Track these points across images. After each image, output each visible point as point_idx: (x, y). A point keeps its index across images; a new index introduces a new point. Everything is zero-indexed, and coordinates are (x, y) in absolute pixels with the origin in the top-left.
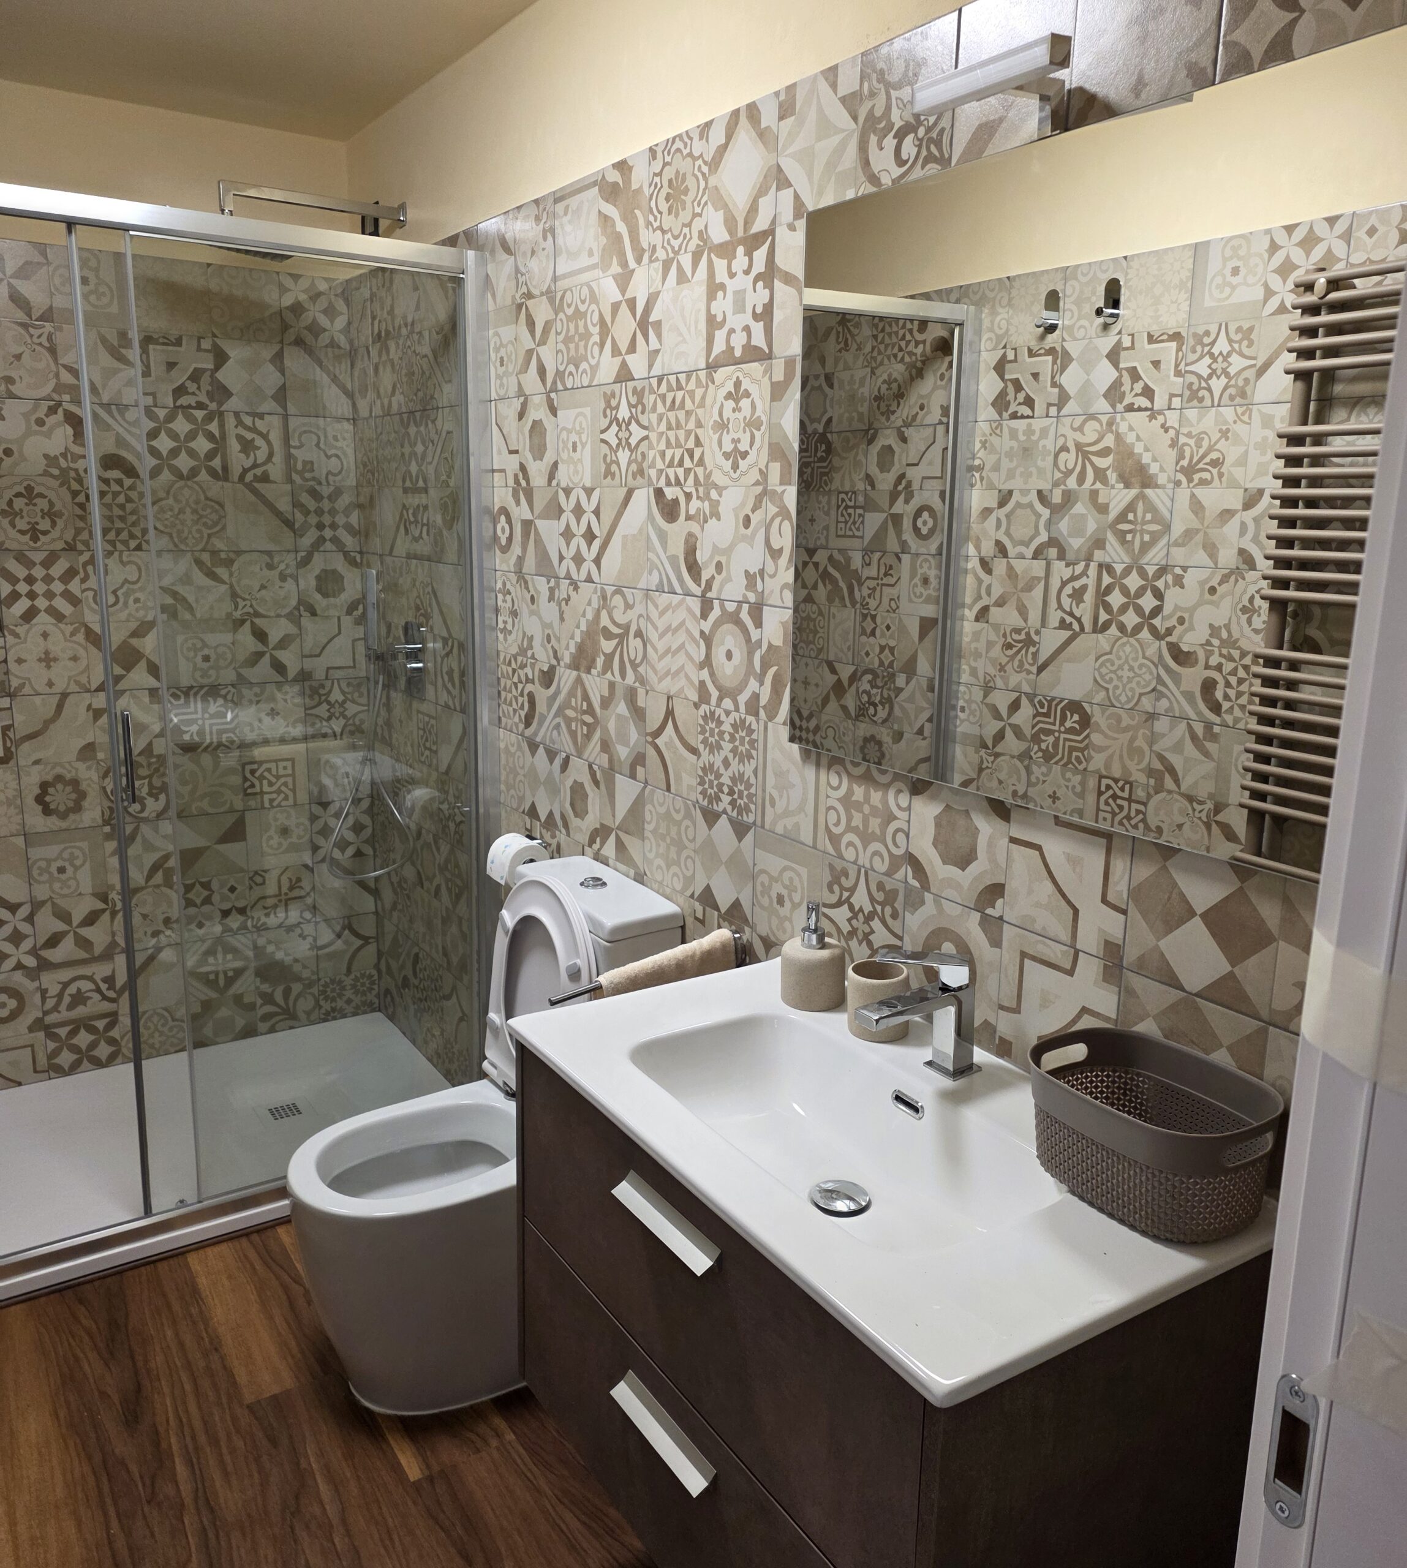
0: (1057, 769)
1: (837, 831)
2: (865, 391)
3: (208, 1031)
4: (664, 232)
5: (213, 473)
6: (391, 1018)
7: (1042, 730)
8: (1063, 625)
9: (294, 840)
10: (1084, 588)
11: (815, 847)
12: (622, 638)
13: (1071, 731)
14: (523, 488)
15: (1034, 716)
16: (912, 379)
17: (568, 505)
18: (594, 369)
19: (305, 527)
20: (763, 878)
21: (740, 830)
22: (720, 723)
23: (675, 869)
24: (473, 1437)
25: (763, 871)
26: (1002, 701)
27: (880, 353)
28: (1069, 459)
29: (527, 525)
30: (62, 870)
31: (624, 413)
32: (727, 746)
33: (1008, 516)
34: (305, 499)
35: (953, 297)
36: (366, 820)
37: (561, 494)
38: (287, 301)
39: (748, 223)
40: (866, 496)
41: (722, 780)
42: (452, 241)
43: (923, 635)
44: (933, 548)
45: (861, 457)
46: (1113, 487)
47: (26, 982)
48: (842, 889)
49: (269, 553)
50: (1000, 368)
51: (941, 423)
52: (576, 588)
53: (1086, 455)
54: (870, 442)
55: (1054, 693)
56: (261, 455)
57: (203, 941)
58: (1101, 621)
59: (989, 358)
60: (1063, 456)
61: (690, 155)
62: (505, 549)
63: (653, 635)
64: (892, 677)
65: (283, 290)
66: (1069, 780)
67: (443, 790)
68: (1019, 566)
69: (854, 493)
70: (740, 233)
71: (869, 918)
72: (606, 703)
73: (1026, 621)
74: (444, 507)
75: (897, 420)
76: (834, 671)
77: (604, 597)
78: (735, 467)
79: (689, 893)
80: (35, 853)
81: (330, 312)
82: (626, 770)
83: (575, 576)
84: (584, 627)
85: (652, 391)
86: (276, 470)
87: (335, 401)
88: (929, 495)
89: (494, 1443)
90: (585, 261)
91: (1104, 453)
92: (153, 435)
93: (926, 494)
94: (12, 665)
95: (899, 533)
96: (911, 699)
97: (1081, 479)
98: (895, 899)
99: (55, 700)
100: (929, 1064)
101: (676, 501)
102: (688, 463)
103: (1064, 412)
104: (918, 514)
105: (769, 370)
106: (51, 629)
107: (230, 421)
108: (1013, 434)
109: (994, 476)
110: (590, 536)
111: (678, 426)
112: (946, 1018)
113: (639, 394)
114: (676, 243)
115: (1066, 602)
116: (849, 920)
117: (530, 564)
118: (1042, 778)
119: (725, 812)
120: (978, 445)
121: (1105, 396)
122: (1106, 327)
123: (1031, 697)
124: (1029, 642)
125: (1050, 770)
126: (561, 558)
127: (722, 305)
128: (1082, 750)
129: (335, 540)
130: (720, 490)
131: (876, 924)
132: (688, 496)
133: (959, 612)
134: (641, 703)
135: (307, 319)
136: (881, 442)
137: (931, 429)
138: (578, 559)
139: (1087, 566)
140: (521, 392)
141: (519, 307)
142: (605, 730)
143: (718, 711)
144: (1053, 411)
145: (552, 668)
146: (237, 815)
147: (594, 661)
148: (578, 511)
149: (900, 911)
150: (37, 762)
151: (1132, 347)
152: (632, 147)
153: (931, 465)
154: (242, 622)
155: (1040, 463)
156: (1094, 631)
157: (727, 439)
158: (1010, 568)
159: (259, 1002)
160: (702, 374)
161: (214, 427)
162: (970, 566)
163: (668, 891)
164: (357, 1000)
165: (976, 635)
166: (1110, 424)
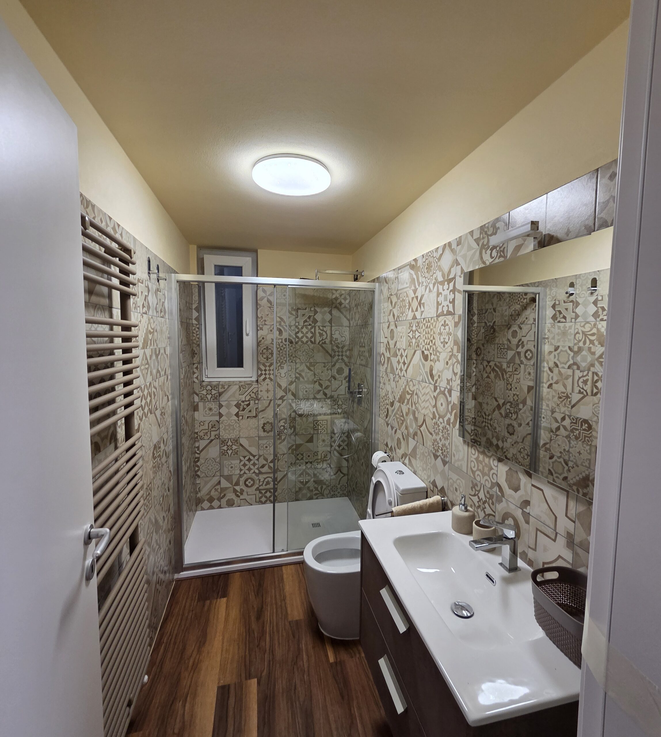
0: (580, 443)
1: (474, 469)
2: (507, 313)
3: (300, 496)
4: (426, 278)
5: (311, 342)
6: (350, 500)
7: (574, 428)
8: (580, 392)
9: (326, 443)
10: (587, 380)
11: (467, 473)
12: (412, 395)
13: (584, 430)
14: (388, 349)
15: (571, 423)
16: (523, 310)
17: (399, 354)
18: (407, 315)
19: (335, 355)
20: (451, 481)
21: (445, 463)
22: (439, 426)
23: (425, 472)
24: (352, 652)
25: (451, 478)
26: (559, 417)
27: (512, 302)
28: (580, 336)
29: (389, 358)
30: (266, 447)
31: (414, 328)
32: (441, 434)
33: (558, 354)
34: (335, 348)
35: (536, 285)
36: (346, 439)
37: (397, 350)
38: (334, 297)
39: (448, 275)
40: (508, 345)
41: (439, 445)
42: (373, 281)
43: (529, 391)
44: (532, 363)
45: (506, 333)
46: (597, 346)
47: (255, 476)
48: (476, 490)
49: (324, 363)
50: (554, 307)
51: (533, 323)
52: (400, 378)
53: (586, 335)
54: (509, 329)
55: (577, 416)
56: (325, 337)
57: (300, 470)
58: (594, 392)
59: (549, 303)
60: (577, 335)
61: (433, 256)
62: (383, 365)
63: (420, 395)
64: (518, 405)
65: (333, 294)
66: (585, 447)
67: (365, 434)
68: (563, 371)
69: (504, 344)
70: (446, 278)
71: (484, 503)
72: (407, 414)
73: (566, 389)
74: (369, 351)
75: (518, 322)
76: (497, 401)
77: (407, 381)
78: (444, 346)
79: (429, 481)
80: (260, 442)
81: (345, 299)
82: (412, 436)
83: (400, 374)
84: (402, 390)
85: (422, 322)
86: (327, 341)
87: (346, 323)
88: (530, 346)
89: (358, 656)
90: (405, 286)
91: (593, 335)
92: (297, 333)
93: (529, 346)
94: (259, 392)
95: (520, 358)
96: (524, 412)
97: (585, 343)
98: (493, 498)
99: (268, 402)
100: (501, 564)
101: (427, 355)
102: (431, 344)
103: (577, 321)
104: (526, 352)
105: (454, 318)
106: (269, 383)
107: (317, 328)
108: (559, 328)
109: (553, 341)
110: (404, 363)
111: (429, 333)
112: (506, 549)
113: (418, 323)
114: (429, 281)
115: (581, 385)
116: (478, 502)
117: (389, 370)
118: (575, 446)
119: (440, 456)
120: (547, 331)
121: (592, 316)
122: (592, 293)
123: (569, 416)
124: (567, 397)
125: (577, 443)
126: (397, 369)
127: (441, 299)
128: (589, 437)
129: (342, 359)
130: (440, 353)
131: (486, 505)
132: (431, 354)
133: (541, 385)
134: (416, 416)
135: (338, 301)
136: (513, 329)
137: (530, 325)
138: (401, 370)
139: (588, 373)
140: (388, 321)
141: (389, 298)
142: (407, 423)
143: (438, 422)
144: (573, 320)
145: (393, 401)
146: (310, 436)
147: (404, 401)
148: (402, 356)
149: (495, 503)
150: (263, 418)
151: (602, 300)
152: (418, 255)
153: (531, 336)
154: (316, 382)
155: (569, 337)
156: (592, 395)
157: (442, 338)
158: (560, 371)
159: (314, 490)
160: (435, 318)
161: (313, 330)
162: (545, 370)
163: (423, 479)
164: (341, 492)
165: (548, 393)
166: (595, 325)
